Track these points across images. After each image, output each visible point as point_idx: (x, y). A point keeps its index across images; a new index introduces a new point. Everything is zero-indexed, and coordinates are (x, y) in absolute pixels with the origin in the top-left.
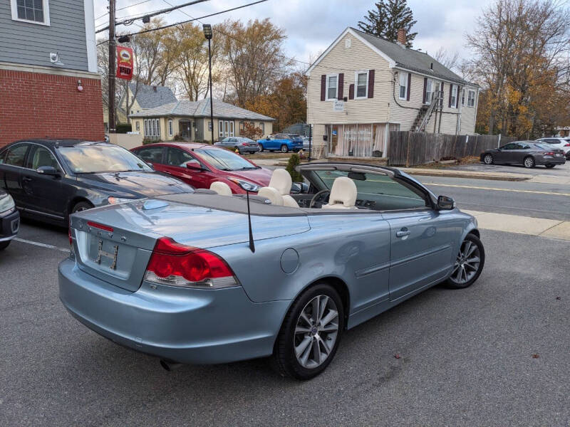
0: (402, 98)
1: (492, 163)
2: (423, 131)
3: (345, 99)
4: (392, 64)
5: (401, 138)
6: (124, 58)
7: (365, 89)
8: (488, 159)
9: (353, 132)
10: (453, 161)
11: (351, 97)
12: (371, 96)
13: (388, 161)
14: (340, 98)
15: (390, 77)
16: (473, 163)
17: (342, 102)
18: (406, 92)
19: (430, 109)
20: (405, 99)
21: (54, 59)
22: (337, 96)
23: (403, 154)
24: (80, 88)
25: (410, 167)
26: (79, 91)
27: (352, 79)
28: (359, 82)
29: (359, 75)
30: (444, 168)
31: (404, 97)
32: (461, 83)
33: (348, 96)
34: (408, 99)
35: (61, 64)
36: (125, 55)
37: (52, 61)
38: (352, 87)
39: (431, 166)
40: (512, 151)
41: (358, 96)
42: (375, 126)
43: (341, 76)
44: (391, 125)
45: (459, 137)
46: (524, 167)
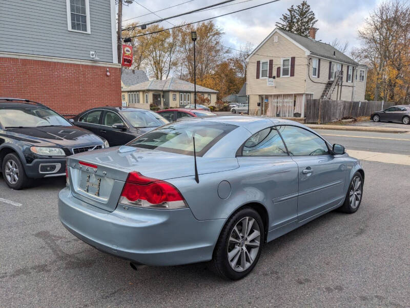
0: (314, 76)
1: (379, 121)
2: (330, 99)
3: (274, 78)
4: (308, 53)
5: (315, 104)
6: (127, 52)
7: (288, 70)
8: (376, 118)
9: (280, 100)
10: (351, 120)
11: (278, 76)
12: (292, 75)
13: (305, 120)
14: (270, 77)
15: (306, 62)
16: (365, 121)
17: (271, 79)
18: (317, 72)
19: (334, 84)
20: (317, 76)
21: (93, 55)
22: (268, 76)
23: (315, 115)
24: (108, 74)
25: (321, 124)
26: (108, 76)
27: (278, 63)
28: (284, 65)
29: (284, 61)
30: (345, 125)
31: (315, 75)
32: (355, 65)
33: (276, 76)
34: (318, 77)
35: (97, 58)
36: (128, 51)
37: (91, 56)
38: (279, 69)
39: (335, 123)
40: (393, 112)
41: (283, 75)
42: (295, 96)
43: (271, 62)
44: (307, 95)
45: (354, 102)
46: (403, 123)
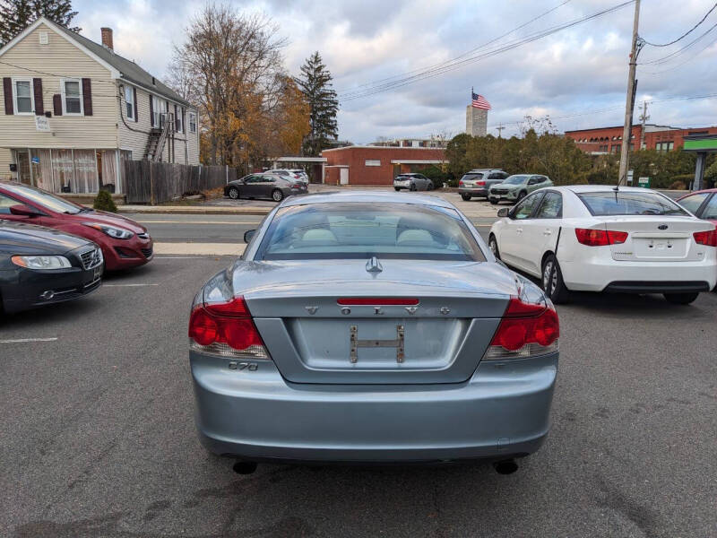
0: (129, 119)
1: (238, 198)
2: (160, 160)
3: (48, 115)
4: (116, 74)
5: (140, 168)
7: (79, 103)
8: (233, 193)
9: (64, 159)
10: (198, 196)
11: (58, 111)
12: (89, 112)
13: (125, 197)
14: (39, 111)
15: (114, 91)
16: (217, 198)
17: (43, 118)
18: (132, 110)
19: (164, 134)
20: (133, 119)
22: (33, 109)
23: (145, 190)
25: (156, 205)
27: (53, 86)
28: (67, 92)
29: (67, 83)
30: (189, 204)
31: (131, 117)
33: (52, 110)
34: (136, 121)
38: (57, 99)
39: (179, 203)
40: (254, 184)
42: (100, 153)
43: (38, 83)
44: (122, 151)
45: (190, 167)
46: (273, 201)
